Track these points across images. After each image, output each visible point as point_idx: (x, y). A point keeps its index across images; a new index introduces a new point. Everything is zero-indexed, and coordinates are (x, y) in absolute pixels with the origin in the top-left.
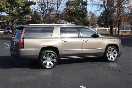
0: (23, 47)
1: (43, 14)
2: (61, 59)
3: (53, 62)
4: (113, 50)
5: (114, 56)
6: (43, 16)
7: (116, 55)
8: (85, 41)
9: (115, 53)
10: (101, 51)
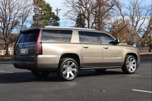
0: (41, 53)
1: (3, 30)
2: (82, 68)
3: (73, 72)
4: (132, 60)
5: (133, 67)
6: (3, 32)
8: (106, 48)
9: (134, 64)
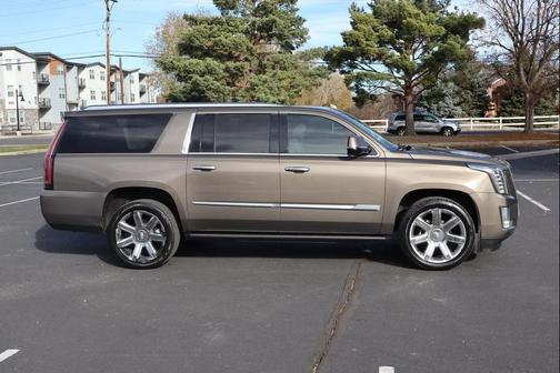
0: (52, 186)
2: (194, 234)
4: (446, 217)
5: (452, 246)
7: (463, 238)
8: (296, 171)
9: (455, 231)
10: (376, 219)
